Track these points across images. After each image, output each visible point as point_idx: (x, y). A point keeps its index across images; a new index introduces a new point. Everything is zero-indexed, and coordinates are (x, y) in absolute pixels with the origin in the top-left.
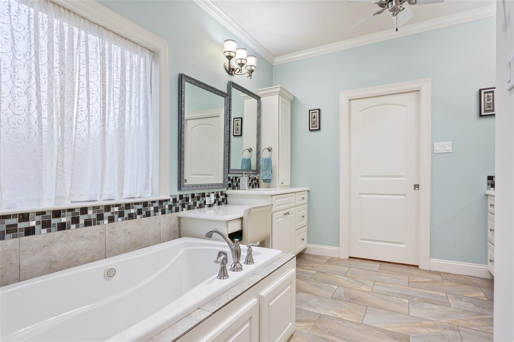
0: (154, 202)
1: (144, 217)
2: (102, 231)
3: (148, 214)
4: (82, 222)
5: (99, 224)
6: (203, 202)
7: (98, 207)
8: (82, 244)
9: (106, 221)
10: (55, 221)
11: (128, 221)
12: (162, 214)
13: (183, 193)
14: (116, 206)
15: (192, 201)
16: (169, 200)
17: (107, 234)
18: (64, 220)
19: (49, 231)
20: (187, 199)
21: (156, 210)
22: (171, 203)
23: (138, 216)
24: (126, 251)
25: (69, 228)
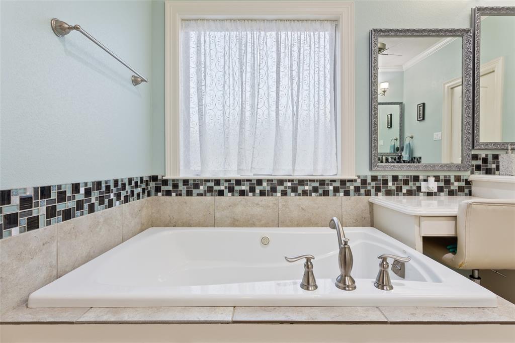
0: (334, 181)
1: (320, 195)
2: (275, 202)
3: (326, 193)
4: (257, 191)
5: (272, 195)
6: (414, 188)
7: (272, 180)
8: (257, 211)
9: (279, 194)
10: (237, 188)
11: (301, 197)
12: (344, 195)
13: (380, 174)
14: (289, 181)
15: (393, 184)
16: (355, 181)
17: (280, 205)
18: (243, 188)
19: (233, 195)
20: (385, 182)
21: (336, 190)
22: (358, 183)
23: (314, 194)
24: (298, 225)
25: (247, 195)
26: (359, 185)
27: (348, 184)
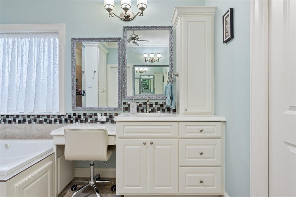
0: (55, 116)
1: (48, 123)
2: (25, 126)
3: (50, 122)
4: (17, 121)
5: (24, 123)
6: (95, 119)
7: (24, 116)
8: (17, 131)
9: (27, 122)
10: (7, 119)
11: (38, 124)
12: (60, 123)
13: (77, 112)
14: (33, 116)
15: (84, 117)
16: (65, 116)
17: (28, 128)
18: (10, 119)
19: (5, 123)
20: (80, 116)
21: (56, 120)
22: (67, 117)
23: (44, 123)
24: (37, 138)
25: (12, 123)
26: (67, 118)
27: (61, 117)
